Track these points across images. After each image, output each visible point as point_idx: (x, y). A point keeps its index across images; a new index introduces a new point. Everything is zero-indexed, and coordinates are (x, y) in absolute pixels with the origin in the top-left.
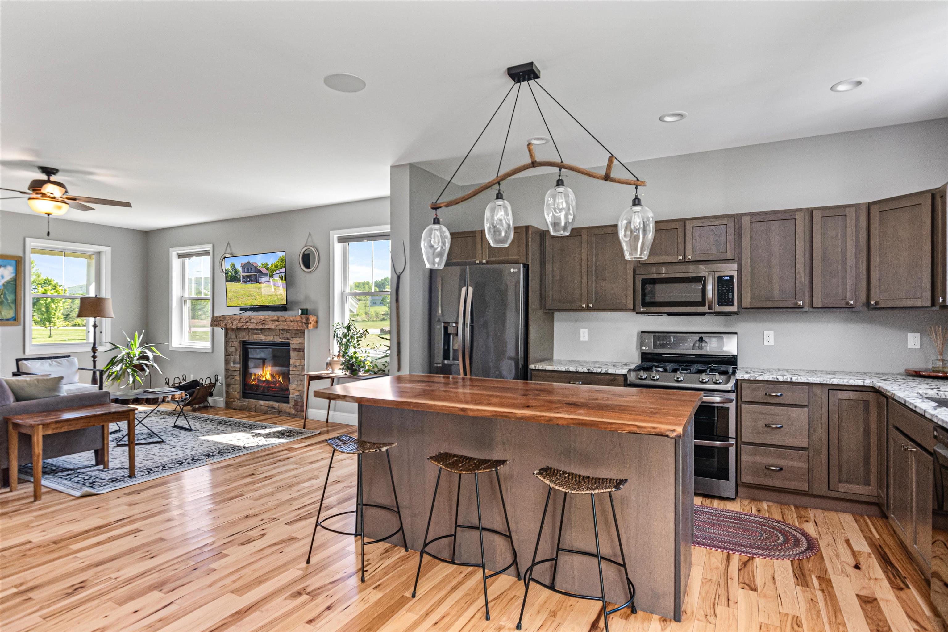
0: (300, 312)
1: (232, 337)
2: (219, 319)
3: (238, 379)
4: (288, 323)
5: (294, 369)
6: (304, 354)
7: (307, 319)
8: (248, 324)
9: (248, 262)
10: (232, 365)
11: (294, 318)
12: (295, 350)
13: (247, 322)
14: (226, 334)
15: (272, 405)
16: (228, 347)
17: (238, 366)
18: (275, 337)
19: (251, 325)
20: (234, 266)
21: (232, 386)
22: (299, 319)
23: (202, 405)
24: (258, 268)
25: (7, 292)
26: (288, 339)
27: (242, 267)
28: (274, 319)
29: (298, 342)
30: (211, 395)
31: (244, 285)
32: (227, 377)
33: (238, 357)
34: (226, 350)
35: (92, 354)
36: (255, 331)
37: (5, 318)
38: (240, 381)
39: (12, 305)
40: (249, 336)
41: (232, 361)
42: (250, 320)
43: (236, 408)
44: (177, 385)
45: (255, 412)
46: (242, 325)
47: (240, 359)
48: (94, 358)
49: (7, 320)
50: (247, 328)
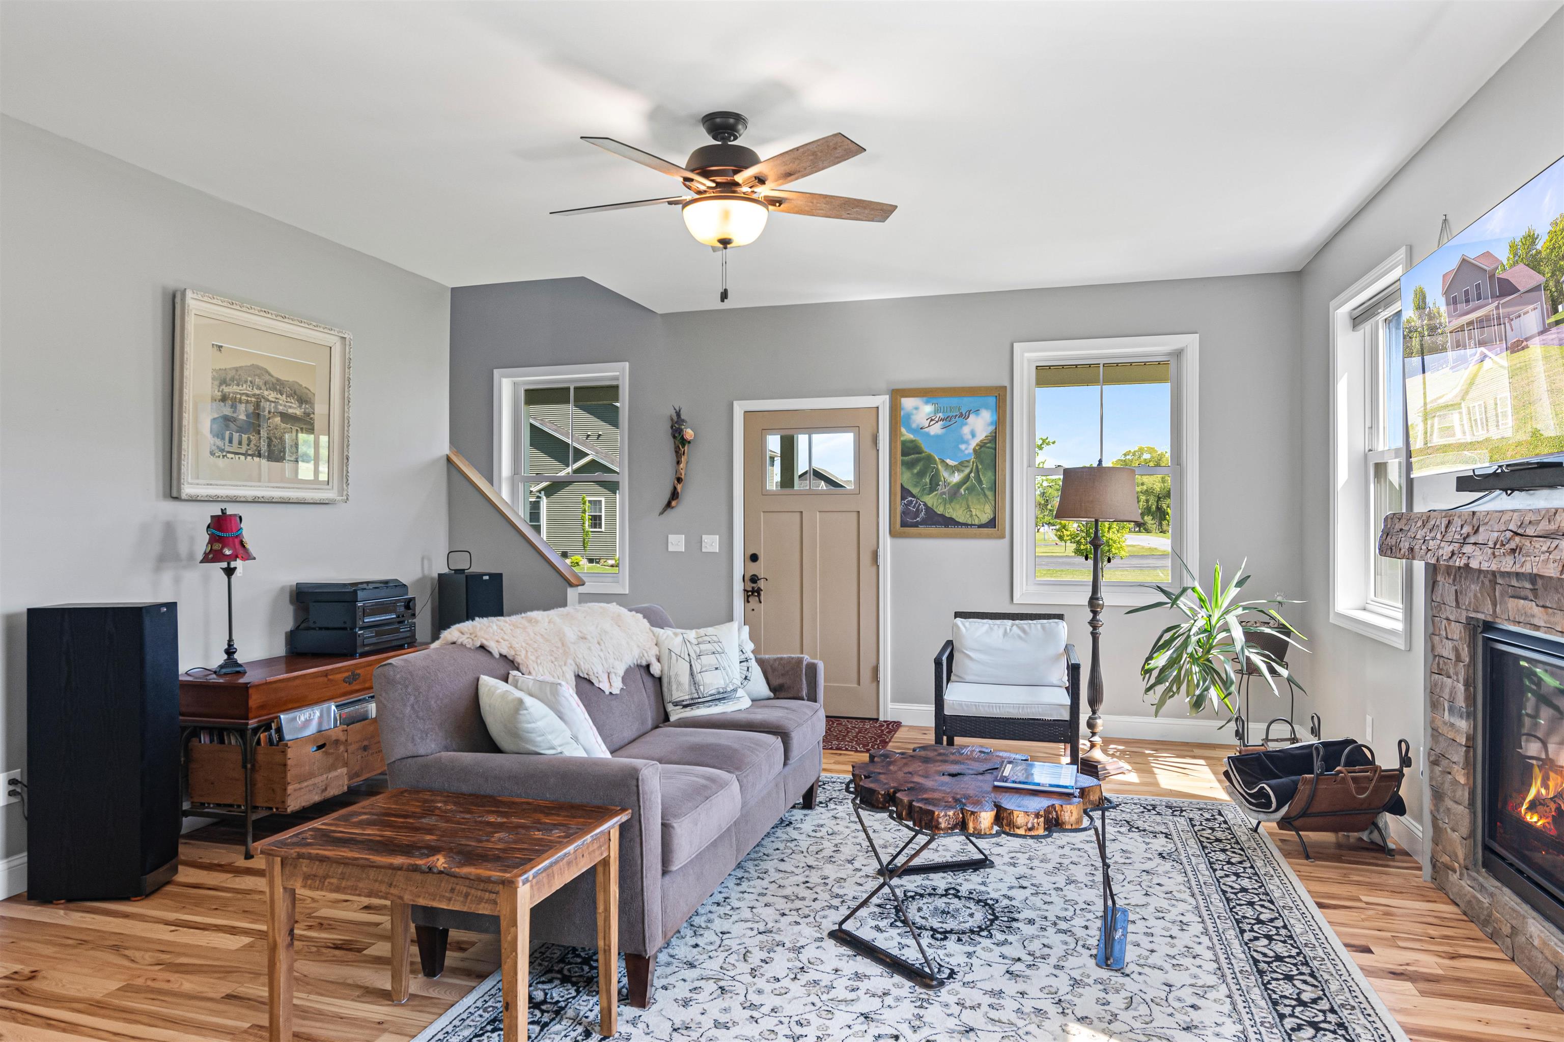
1: (1445, 599)
2: (1397, 527)
3: (1465, 781)
8: (1468, 549)
10: (1446, 714)
13: (1464, 542)
14: (1432, 585)
16: (1435, 639)
17: (1463, 725)
20: (1424, 297)
21: (1449, 803)
23: (1365, 836)
25: (980, 467)
27: (1447, 293)
30: (1398, 808)
32: (1434, 760)
33: (1461, 687)
35: (1091, 615)
36: (1514, 582)
37: (977, 522)
38: (1472, 793)
39: (990, 494)
40: (1494, 605)
41: (1447, 697)
42: (1476, 531)
43: (1457, 901)
44: (1273, 746)
45: (1513, 960)
46: (1453, 553)
47: (1470, 699)
48: (1095, 627)
49: (980, 526)
50: (1467, 565)
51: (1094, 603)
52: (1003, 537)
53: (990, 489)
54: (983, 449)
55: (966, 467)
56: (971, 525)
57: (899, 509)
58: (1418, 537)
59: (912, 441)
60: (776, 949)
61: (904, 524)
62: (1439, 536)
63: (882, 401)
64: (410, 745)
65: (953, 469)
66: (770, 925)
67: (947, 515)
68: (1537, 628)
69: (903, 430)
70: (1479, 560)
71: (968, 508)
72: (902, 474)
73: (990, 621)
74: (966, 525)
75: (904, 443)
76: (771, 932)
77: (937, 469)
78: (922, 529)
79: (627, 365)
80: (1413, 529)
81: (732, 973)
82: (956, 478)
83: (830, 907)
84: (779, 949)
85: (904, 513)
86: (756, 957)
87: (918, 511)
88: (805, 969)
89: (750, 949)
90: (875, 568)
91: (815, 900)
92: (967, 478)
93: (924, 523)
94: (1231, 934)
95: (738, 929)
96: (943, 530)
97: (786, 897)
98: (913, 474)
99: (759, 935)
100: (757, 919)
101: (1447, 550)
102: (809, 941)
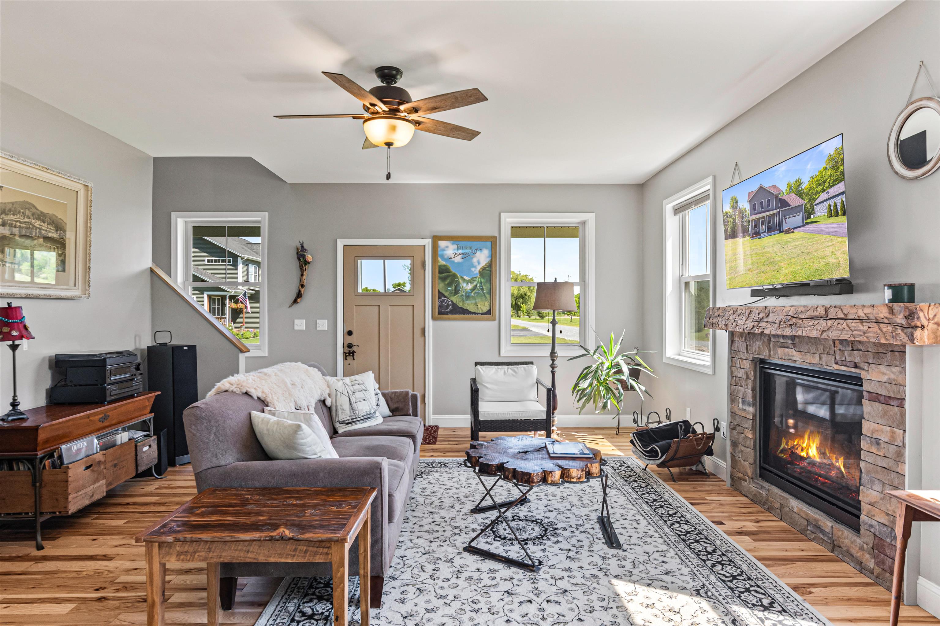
0: (888, 294)
1: (741, 349)
2: (717, 314)
3: (750, 436)
4: (853, 324)
5: (874, 449)
6: (903, 415)
7: (911, 315)
8: (763, 325)
9: (761, 188)
10: (741, 404)
11: (867, 311)
12: (875, 398)
13: (761, 321)
14: (732, 342)
15: (816, 520)
16: (734, 369)
17: (751, 409)
18: (824, 357)
19: (769, 326)
20: (737, 202)
21: (741, 447)
22: (883, 313)
23: (694, 468)
24: (781, 196)
25: (483, 281)
26: (856, 366)
27: (750, 201)
28: (816, 313)
29: (884, 379)
30: (710, 452)
31: (757, 241)
32: (733, 428)
33: (750, 391)
34: (731, 375)
35: (551, 362)
36: (781, 340)
37: (481, 312)
38: (755, 442)
39: (488, 296)
40: (770, 351)
41: (741, 396)
42: (768, 316)
43: (747, 495)
44: (651, 426)
45: (781, 519)
46: (754, 327)
47: (754, 397)
48: (553, 368)
49: (483, 314)
50: (762, 333)
51: (553, 356)
52: (495, 320)
53: (488, 293)
54: (484, 271)
55: (475, 281)
56: (478, 313)
57: (437, 304)
58: (731, 318)
59: (445, 266)
60: (438, 562)
61: (440, 313)
62: (744, 318)
63: (428, 242)
64: (214, 459)
65: (468, 282)
66: (427, 549)
67: (464, 308)
68: (795, 361)
69: (440, 259)
70: (769, 330)
71: (476, 304)
72: (439, 284)
73: (496, 367)
74: (475, 313)
75: (440, 267)
76: (429, 552)
77: (459, 282)
78: (450, 316)
79: (267, 214)
80: (727, 315)
81: (420, 580)
82: (470, 287)
83: (455, 534)
84: (439, 561)
85: (440, 307)
86: (429, 568)
87: (448, 306)
88: (460, 571)
89: (423, 564)
90: (423, 338)
91: (444, 531)
92: (476, 286)
93: (451, 312)
94: (661, 523)
95: (409, 553)
96: (462, 316)
97: (427, 531)
98: (445, 284)
99: (424, 556)
100: (417, 546)
101: (749, 325)
102: (454, 555)
